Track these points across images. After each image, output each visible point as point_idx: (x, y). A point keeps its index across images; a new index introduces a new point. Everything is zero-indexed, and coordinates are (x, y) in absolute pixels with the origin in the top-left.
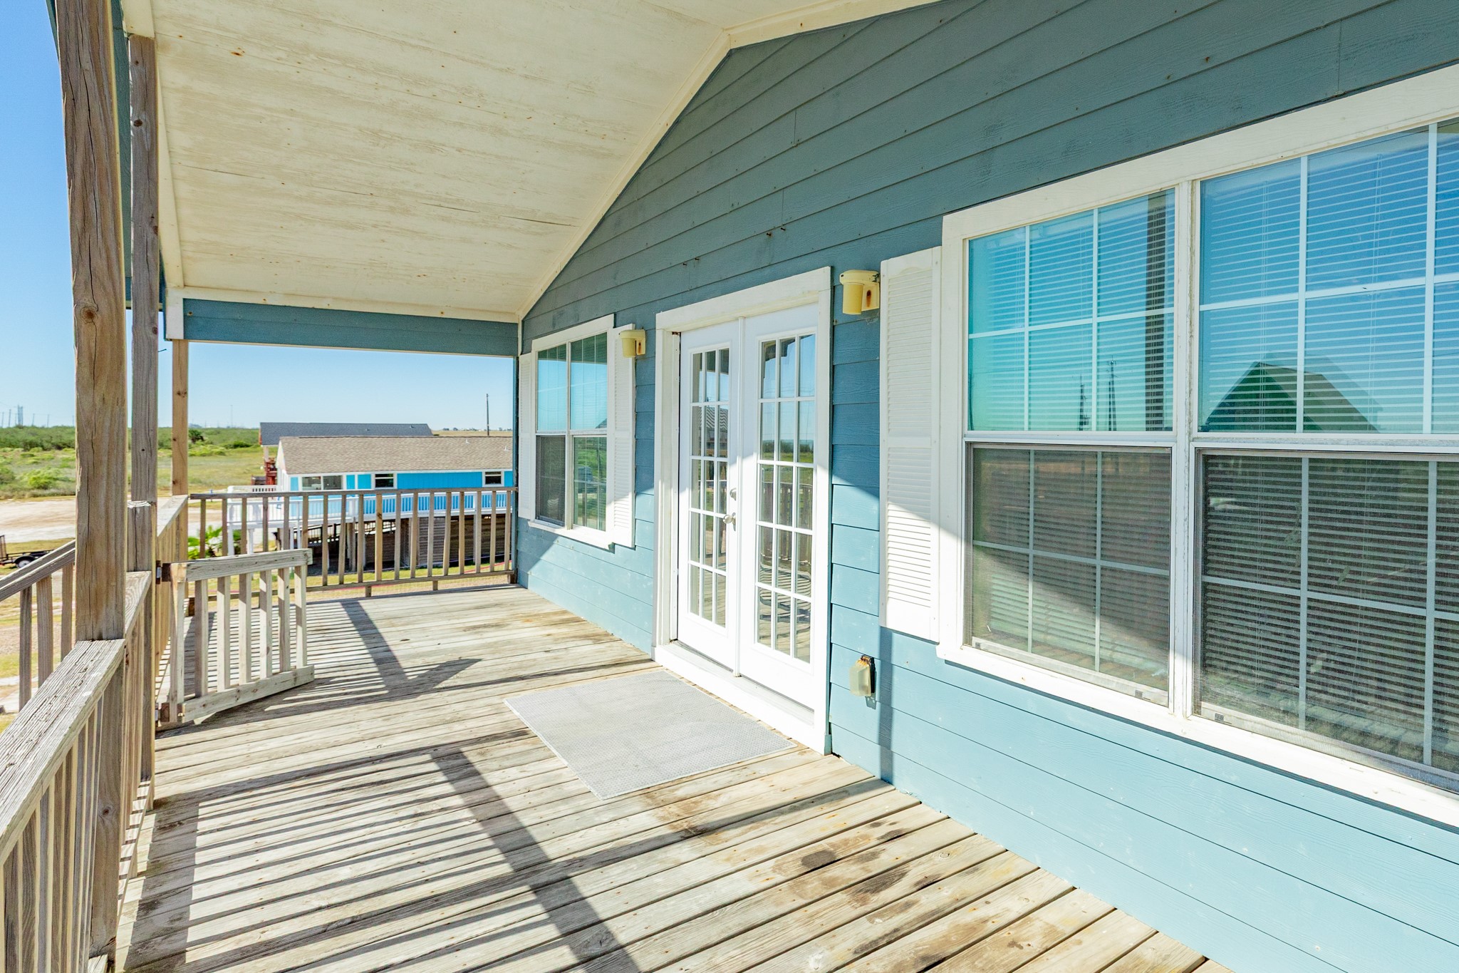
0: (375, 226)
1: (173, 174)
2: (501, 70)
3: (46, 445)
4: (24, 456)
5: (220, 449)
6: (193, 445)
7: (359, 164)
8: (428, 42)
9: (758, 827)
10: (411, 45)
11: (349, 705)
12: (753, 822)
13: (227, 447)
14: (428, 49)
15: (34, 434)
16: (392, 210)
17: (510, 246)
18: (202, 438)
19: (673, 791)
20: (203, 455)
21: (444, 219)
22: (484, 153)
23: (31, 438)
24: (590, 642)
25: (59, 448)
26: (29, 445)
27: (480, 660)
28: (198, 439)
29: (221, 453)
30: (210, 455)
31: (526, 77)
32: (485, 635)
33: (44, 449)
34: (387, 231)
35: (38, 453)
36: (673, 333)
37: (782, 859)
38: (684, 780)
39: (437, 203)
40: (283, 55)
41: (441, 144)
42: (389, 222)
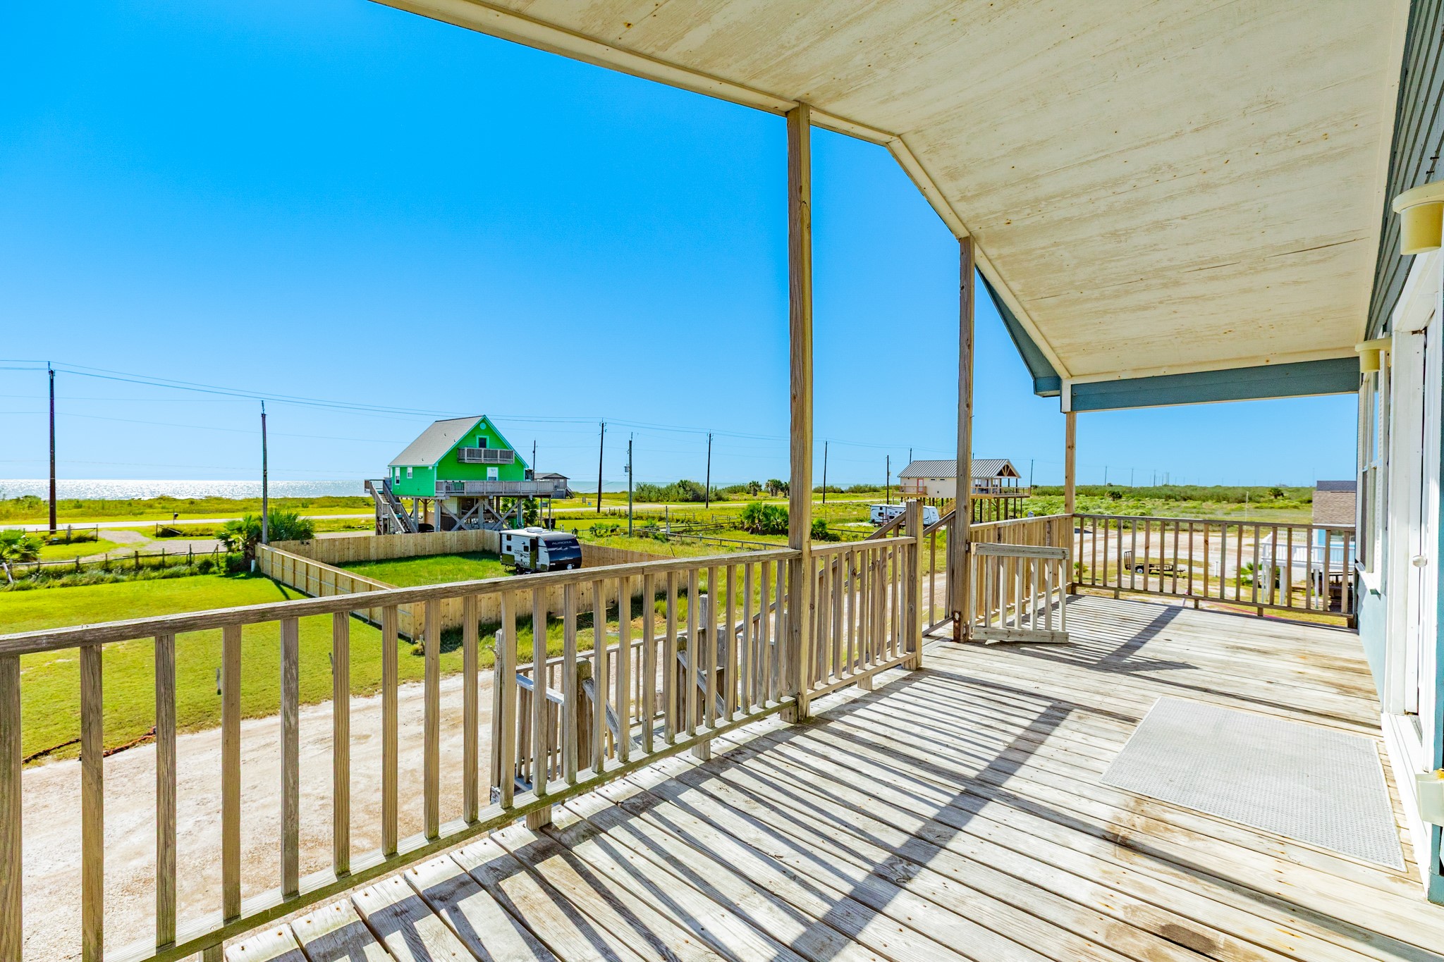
0: (1161, 302)
1: (1024, 309)
2: (1172, 137)
3: (1177, 497)
4: (1164, 504)
5: (1295, 503)
6: (1275, 500)
7: (1118, 260)
8: (1102, 151)
9: (1184, 878)
10: (1093, 160)
11: (1064, 662)
12: (1186, 873)
13: (1301, 502)
14: (1106, 156)
15: (1172, 490)
16: (1165, 286)
17: (1295, 283)
18: (1282, 494)
19: (1164, 811)
20: (1281, 508)
21: (1212, 278)
22: (1208, 211)
23: (1169, 493)
24: (1335, 690)
25: (1185, 500)
26: (1168, 497)
27: (1196, 668)
28: (1279, 495)
29: (1295, 507)
30: (1287, 507)
31: (1197, 130)
32: (1238, 655)
33: (1177, 500)
34: (1173, 303)
35: (1172, 503)
36: (1414, 332)
37: (1153, 910)
38: (1194, 812)
39: (1196, 268)
40: (1028, 211)
41: (1166, 220)
42: (1170, 296)
